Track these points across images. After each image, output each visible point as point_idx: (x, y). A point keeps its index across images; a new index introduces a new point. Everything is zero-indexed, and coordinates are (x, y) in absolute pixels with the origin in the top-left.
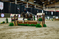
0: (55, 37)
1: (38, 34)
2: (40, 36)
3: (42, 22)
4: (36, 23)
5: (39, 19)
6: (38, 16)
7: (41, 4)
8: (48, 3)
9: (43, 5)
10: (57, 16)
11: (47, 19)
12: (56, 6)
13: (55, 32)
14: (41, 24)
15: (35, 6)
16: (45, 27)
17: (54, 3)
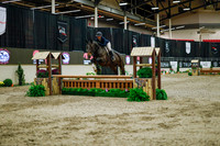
0: (198, 137)
1: (137, 127)
2: (143, 135)
3: (150, 80)
4: (130, 84)
5: (138, 68)
6: (135, 57)
7: (147, 13)
8: (174, 11)
9: (153, 18)
10: (205, 57)
11: (168, 70)
12: (201, 21)
13: (199, 119)
14: (145, 90)
15: (126, 23)
16: (163, 99)
17: (193, 12)
